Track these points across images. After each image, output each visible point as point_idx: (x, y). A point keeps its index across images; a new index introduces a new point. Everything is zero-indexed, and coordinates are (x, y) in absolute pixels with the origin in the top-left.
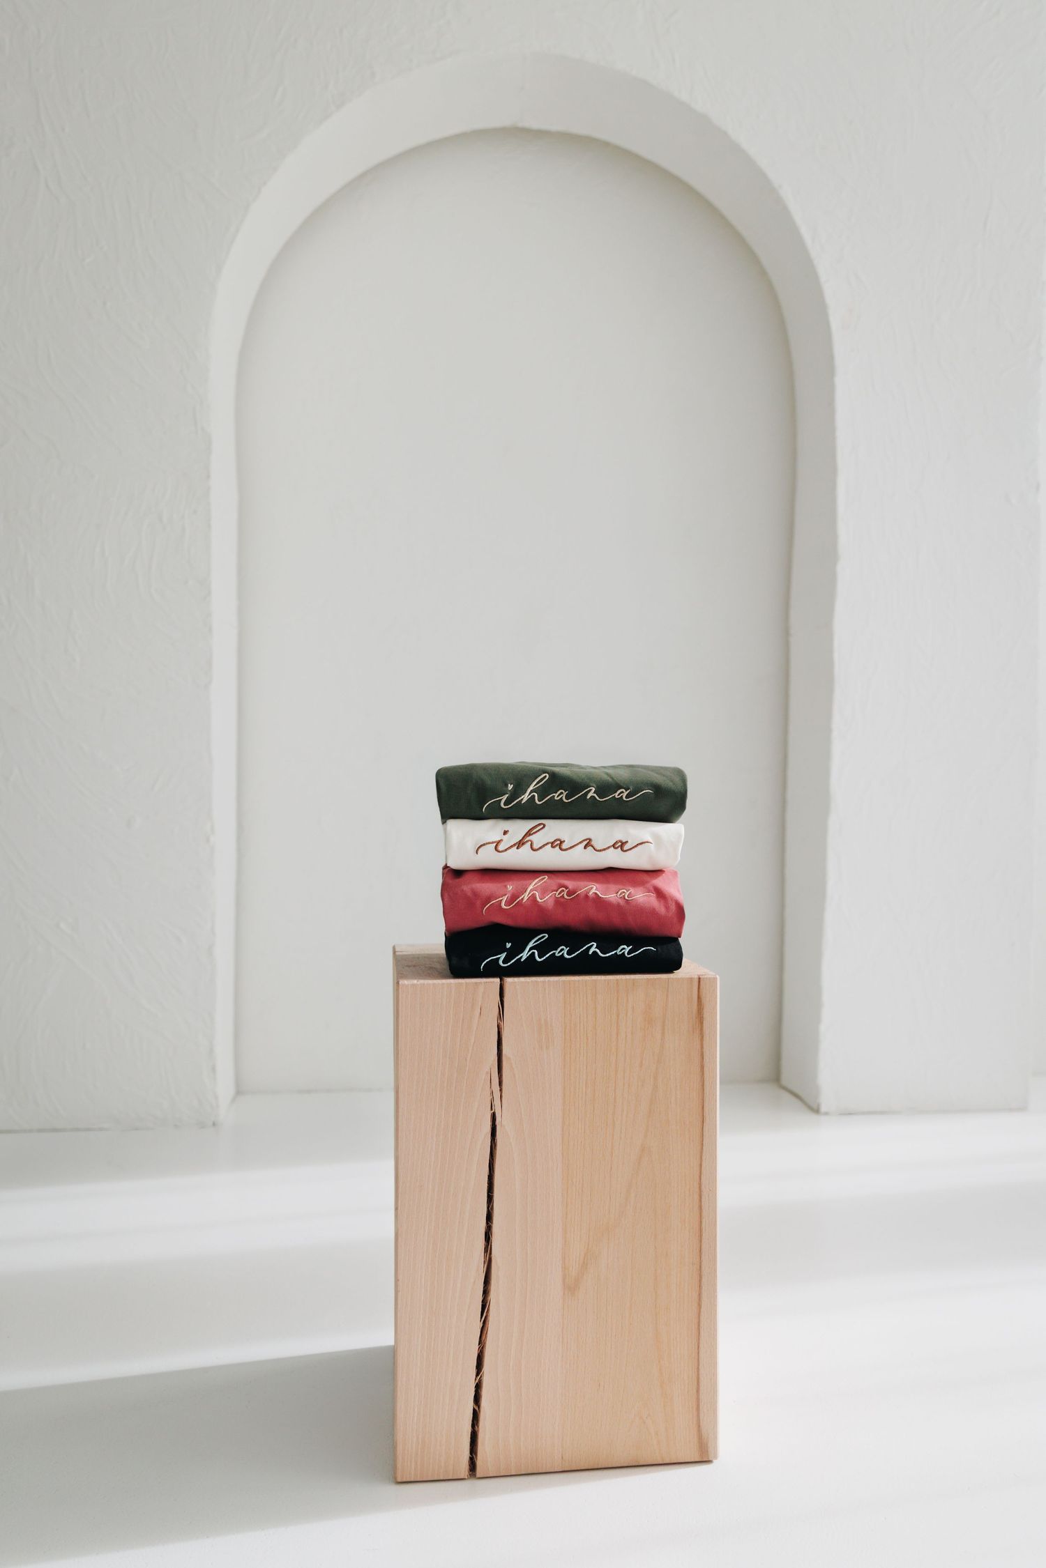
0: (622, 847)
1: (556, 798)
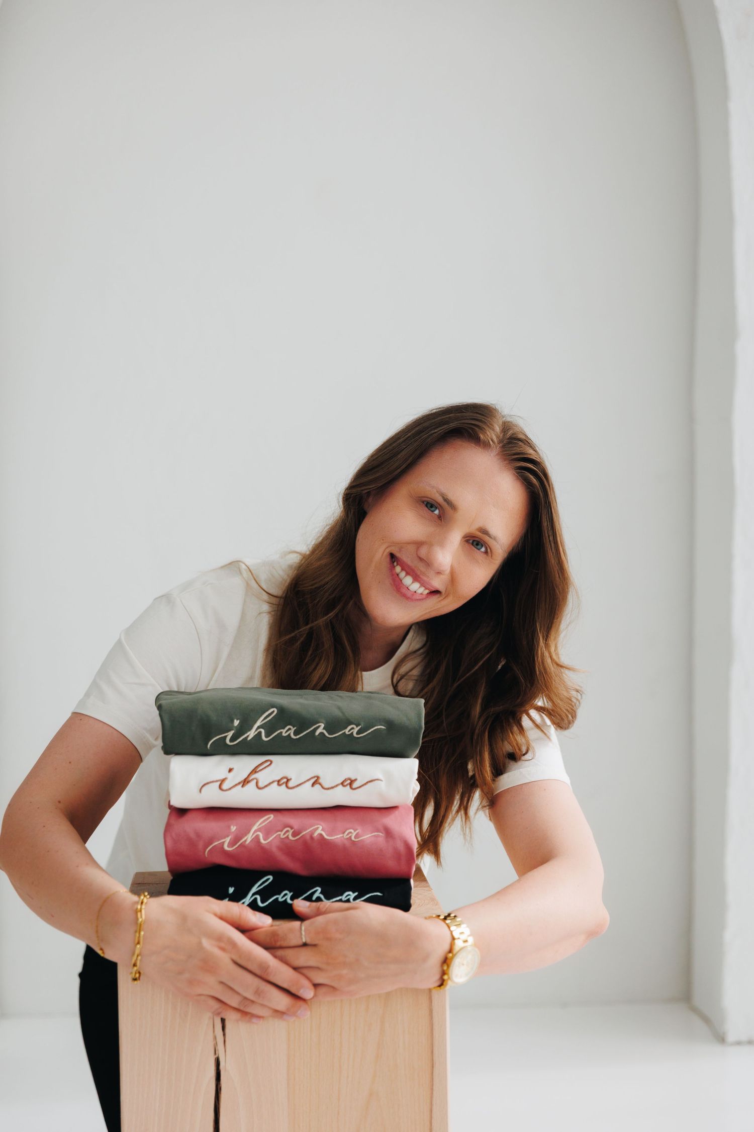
0: (351, 784)
1: (284, 734)
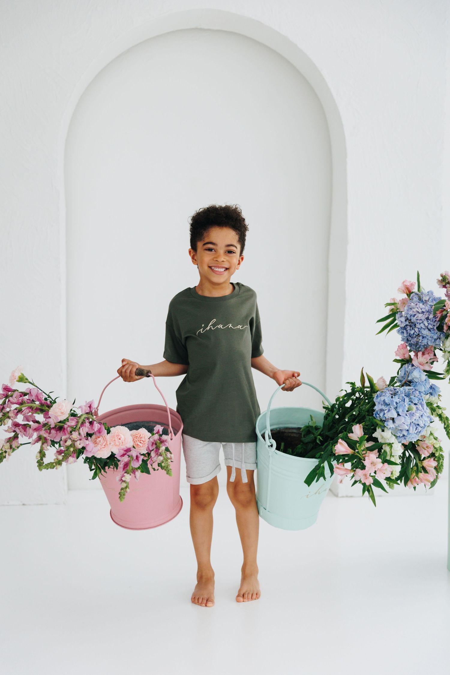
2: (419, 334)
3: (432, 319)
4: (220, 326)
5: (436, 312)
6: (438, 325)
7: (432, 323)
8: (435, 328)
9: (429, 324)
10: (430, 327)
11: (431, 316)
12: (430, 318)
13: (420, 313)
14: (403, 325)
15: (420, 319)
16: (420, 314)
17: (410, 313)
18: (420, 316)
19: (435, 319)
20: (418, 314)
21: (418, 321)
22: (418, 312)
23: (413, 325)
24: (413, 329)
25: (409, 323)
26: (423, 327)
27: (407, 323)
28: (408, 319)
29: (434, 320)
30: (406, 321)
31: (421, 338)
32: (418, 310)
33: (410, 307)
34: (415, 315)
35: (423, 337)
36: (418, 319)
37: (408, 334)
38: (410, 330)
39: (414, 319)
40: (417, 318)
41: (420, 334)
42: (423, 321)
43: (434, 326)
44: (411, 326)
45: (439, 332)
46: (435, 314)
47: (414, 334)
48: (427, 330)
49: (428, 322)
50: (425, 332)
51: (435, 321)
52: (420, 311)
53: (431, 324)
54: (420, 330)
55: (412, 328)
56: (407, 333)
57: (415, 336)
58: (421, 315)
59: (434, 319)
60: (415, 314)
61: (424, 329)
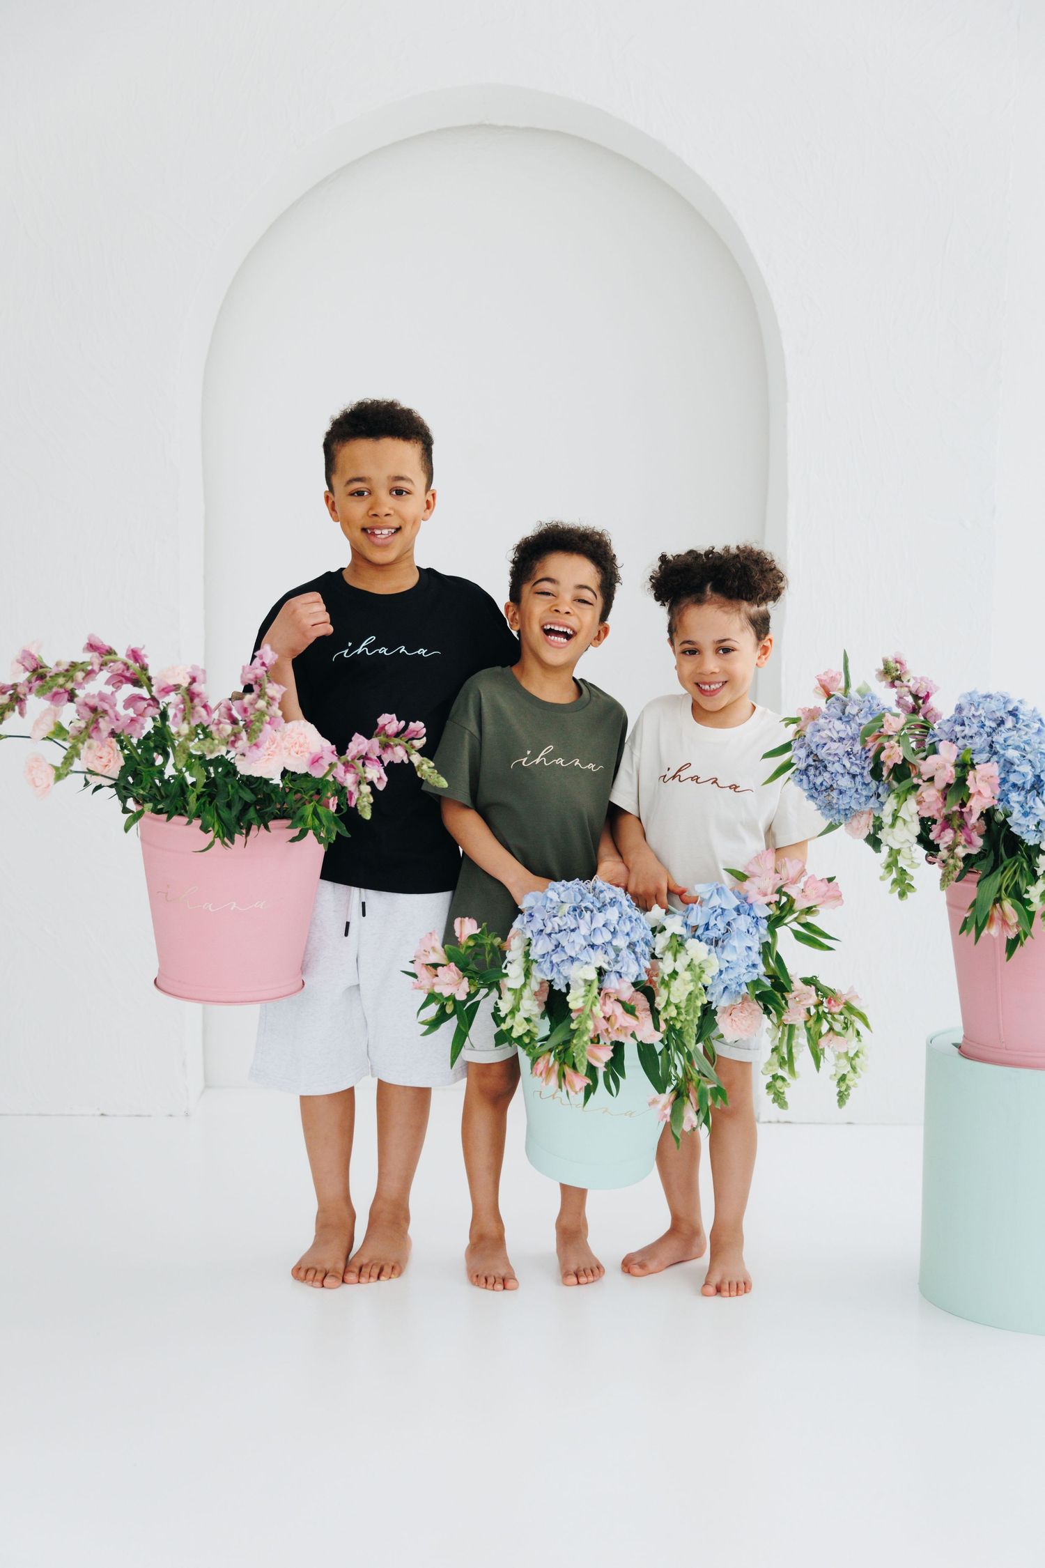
2: (831, 786)
3: (860, 752)
4: (560, 761)
5: (866, 738)
6: (872, 765)
7: (858, 762)
8: (866, 772)
9: (852, 763)
10: (855, 770)
11: (858, 748)
12: (855, 751)
13: (835, 741)
14: (802, 766)
15: (835, 754)
16: (835, 743)
17: (814, 740)
18: (834, 746)
19: (866, 753)
20: (830, 744)
21: (830, 758)
22: (832, 740)
23: (820, 765)
24: (820, 773)
25: (814, 761)
26: (842, 771)
27: (810, 761)
28: (812, 753)
29: (864, 757)
30: (808, 756)
31: (834, 794)
32: (830, 735)
33: (818, 728)
34: (825, 744)
35: (841, 793)
36: (830, 754)
37: (811, 785)
38: (815, 775)
39: (822, 753)
40: (828, 751)
41: (835, 786)
42: (841, 757)
43: (863, 768)
44: (816, 768)
45: (874, 781)
46: (864, 742)
47: (822, 784)
48: (847, 777)
49: (851, 760)
50: (845, 782)
51: (867, 757)
52: (835, 736)
53: (856, 764)
54: (835, 776)
55: (818, 772)
56: (809, 782)
57: (824, 788)
58: (837, 745)
59: (863, 753)
60: (824, 742)
61: (842, 774)
